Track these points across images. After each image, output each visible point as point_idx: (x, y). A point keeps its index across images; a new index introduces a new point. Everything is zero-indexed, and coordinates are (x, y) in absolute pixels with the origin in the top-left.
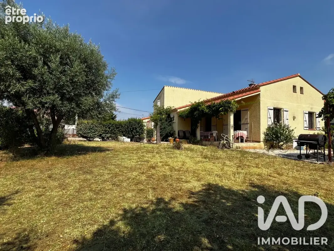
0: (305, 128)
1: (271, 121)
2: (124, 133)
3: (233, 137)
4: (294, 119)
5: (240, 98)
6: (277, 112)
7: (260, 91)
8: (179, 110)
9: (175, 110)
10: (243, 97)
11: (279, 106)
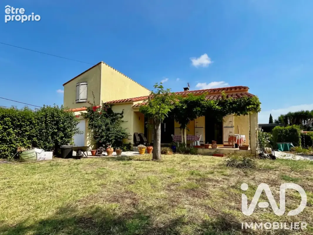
2: (35, 139)
8: (135, 103)
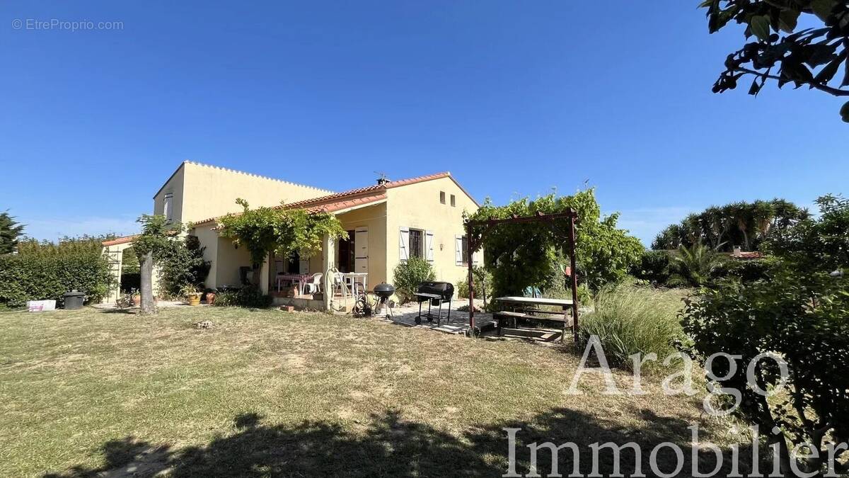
0: (458, 264)
1: (405, 254)
3: (332, 288)
4: (441, 249)
5: (349, 209)
6: (416, 237)
7: (386, 198)
9: (211, 223)
10: (353, 206)
11: (419, 227)
